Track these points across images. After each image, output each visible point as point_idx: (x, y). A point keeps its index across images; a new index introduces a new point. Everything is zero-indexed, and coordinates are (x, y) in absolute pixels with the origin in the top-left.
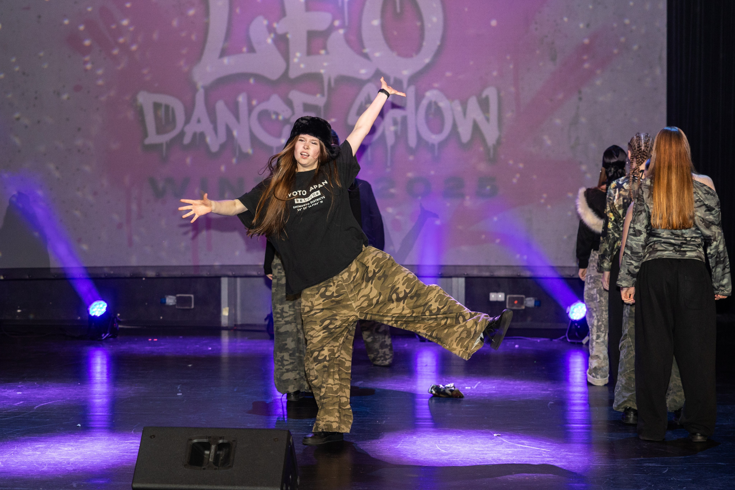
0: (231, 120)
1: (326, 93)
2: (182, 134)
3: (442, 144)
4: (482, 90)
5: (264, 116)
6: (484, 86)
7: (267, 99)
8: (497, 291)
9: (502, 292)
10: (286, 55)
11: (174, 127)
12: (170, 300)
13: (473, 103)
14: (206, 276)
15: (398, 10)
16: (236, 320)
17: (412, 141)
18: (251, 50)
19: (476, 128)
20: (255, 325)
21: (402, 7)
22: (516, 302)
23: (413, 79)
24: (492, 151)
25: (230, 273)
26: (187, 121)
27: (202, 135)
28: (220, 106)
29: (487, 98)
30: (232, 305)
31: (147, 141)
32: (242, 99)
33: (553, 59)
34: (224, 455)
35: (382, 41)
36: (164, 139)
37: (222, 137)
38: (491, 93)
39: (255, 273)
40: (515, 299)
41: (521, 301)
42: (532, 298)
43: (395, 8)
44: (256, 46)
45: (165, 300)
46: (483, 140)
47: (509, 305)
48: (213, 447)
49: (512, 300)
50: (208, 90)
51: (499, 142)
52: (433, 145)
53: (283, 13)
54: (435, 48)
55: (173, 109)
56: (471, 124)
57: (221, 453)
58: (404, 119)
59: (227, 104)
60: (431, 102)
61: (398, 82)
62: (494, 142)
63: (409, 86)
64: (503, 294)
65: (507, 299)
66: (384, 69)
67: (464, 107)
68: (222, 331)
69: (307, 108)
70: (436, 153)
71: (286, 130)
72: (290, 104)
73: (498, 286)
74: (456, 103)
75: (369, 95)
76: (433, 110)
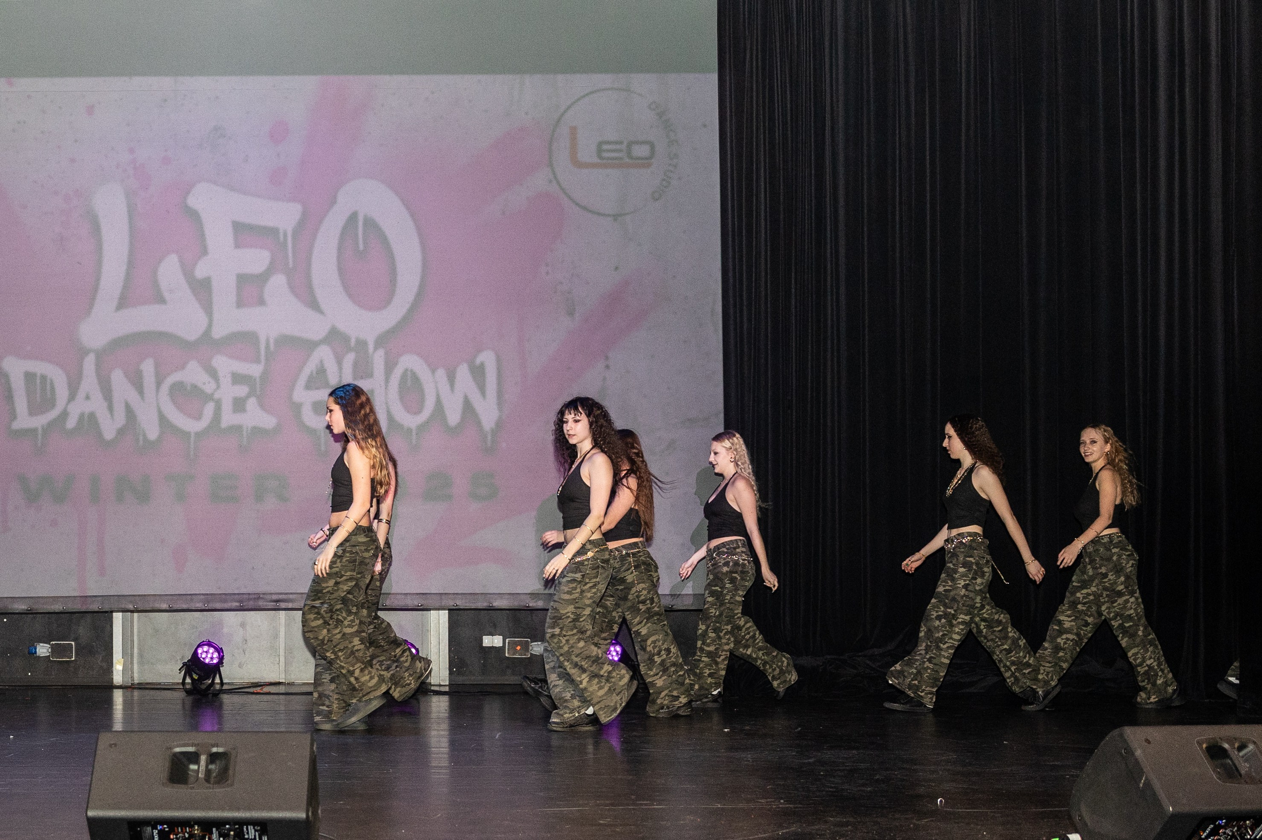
0: (132, 395)
1: (263, 358)
2: (64, 415)
3: (422, 428)
4: (475, 357)
5: (178, 390)
6: (479, 351)
7: (183, 367)
8: (491, 634)
9: (499, 634)
10: (208, 307)
11: (53, 405)
12: (43, 650)
13: (463, 372)
14: (97, 609)
15: (361, 247)
16: (132, 677)
18: (160, 299)
19: (468, 407)
20: (160, 684)
21: (365, 243)
22: (519, 648)
23: (381, 341)
24: (489, 438)
25: (131, 607)
26: (72, 397)
27: (92, 416)
28: (118, 377)
29: (482, 365)
30: (127, 653)
31: (16, 425)
32: (148, 368)
33: (571, 313)
34: (217, 770)
35: (341, 289)
36: (39, 421)
37: (120, 418)
38: (487, 358)
39: (164, 606)
40: (516, 644)
41: (526, 647)
42: (539, 643)
43: (357, 244)
44: (166, 295)
45: (36, 649)
46: (479, 423)
47: (508, 653)
48: (203, 758)
49: (513, 645)
50: (101, 355)
51: (499, 425)
52: (409, 430)
53: (204, 251)
54: (410, 297)
55: (51, 380)
56: (461, 400)
57: (212, 767)
59: (126, 375)
60: (406, 370)
61: (362, 344)
62: (493, 425)
63: (376, 348)
64: (501, 637)
65: (507, 644)
66: (342, 327)
67: (451, 378)
68: (115, 690)
69: (238, 379)
70: (414, 442)
71: (209, 410)
72: (213, 373)
73: (495, 626)
74: (441, 373)
75: (321, 361)
76: (409, 383)
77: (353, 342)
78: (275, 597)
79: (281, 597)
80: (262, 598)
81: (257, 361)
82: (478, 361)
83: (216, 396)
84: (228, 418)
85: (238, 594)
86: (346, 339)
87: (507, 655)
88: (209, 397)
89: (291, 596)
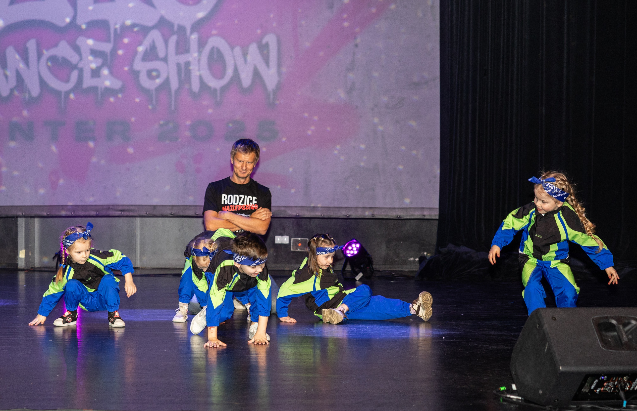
0: (20, 65)
1: (112, 39)
3: (224, 89)
4: (262, 38)
5: (52, 61)
6: (264, 34)
7: (56, 45)
8: (281, 235)
9: (287, 235)
10: (74, 3)
13: (253, 49)
16: (32, 264)
17: (196, 86)
19: (256, 74)
22: (300, 245)
23: (196, 26)
24: (272, 96)
28: (10, 53)
29: (267, 44)
30: (29, 246)
32: (32, 45)
37: (13, 82)
38: (271, 39)
40: (299, 242)
46: (264, 85)
47: (293, 248)
49: (296, 242)
51: (279, 87)
52: (215, 90)
56: (251, 69)
58: (188, 64)
59: (17, 51)
60: (213, 48)
61: (182, 29)
62: (274, 87)
63: (192, 32)
64: (288, 237)
65: (292, 242)
66: (169, 17)
67: (245, 54)
68: (19, 272)
69: (95, 53)
70: (218, 98)
71: (74, 75)
72: (77, 49)
73: (284, 229)
74: (238, 50)
75: (153, 42)
76: (215, 56)
77: (176, 28)
78: (120, 208)
79: (124, 208)
80: (111, 209)
81: (108, 41)
82: (264, 41)
83: (80, 66)
84: (88, 82)
85: (95, 206)
86: (170, 25)
87: (292, 249)
88: (74, 67)
89: (132, 208)
